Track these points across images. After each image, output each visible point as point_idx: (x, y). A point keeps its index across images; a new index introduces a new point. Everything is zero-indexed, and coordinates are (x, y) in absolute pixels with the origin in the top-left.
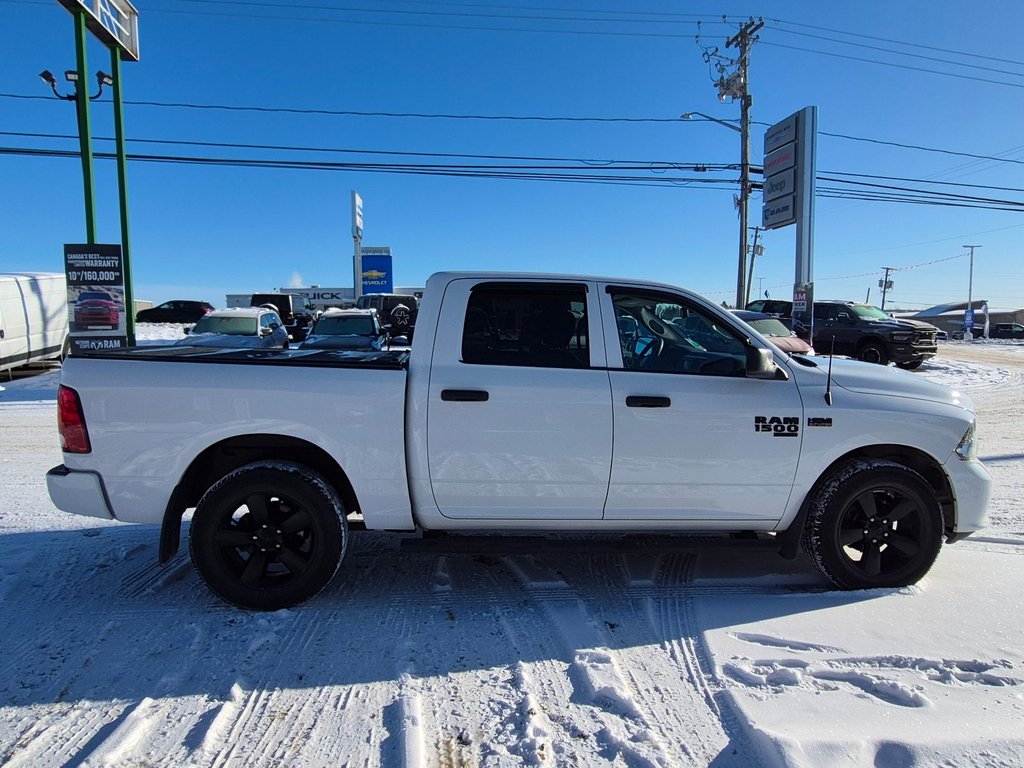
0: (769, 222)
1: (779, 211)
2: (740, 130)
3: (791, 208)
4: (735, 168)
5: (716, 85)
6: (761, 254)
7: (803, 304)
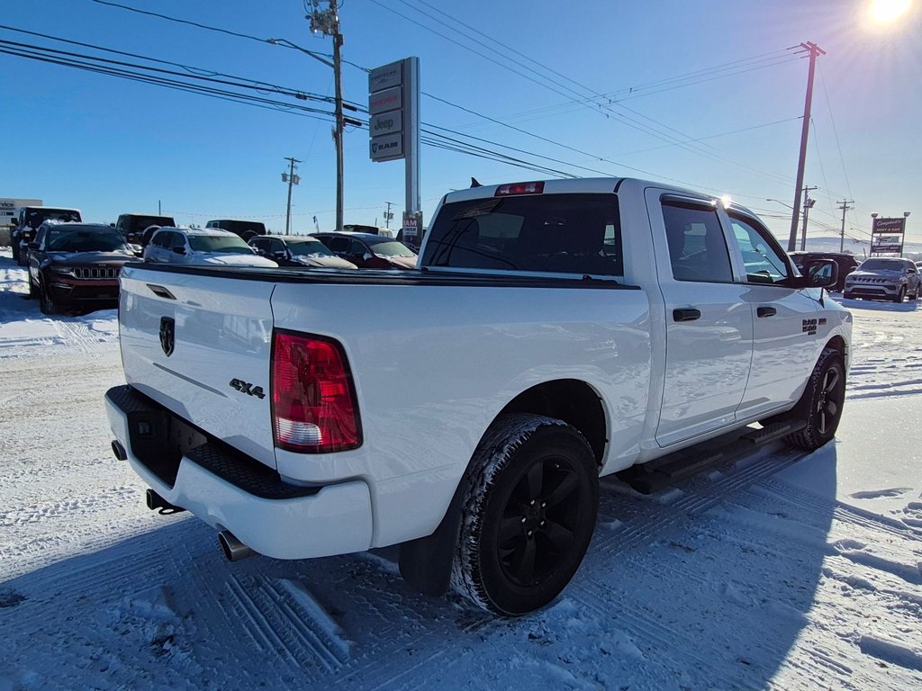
0: (377, 156)
1: (387, 146)
2: (333, 66)
3: (399, 144)
4: (330, 101)
5: (308, 17)
6: (297, 184)
7: (414, 229)
